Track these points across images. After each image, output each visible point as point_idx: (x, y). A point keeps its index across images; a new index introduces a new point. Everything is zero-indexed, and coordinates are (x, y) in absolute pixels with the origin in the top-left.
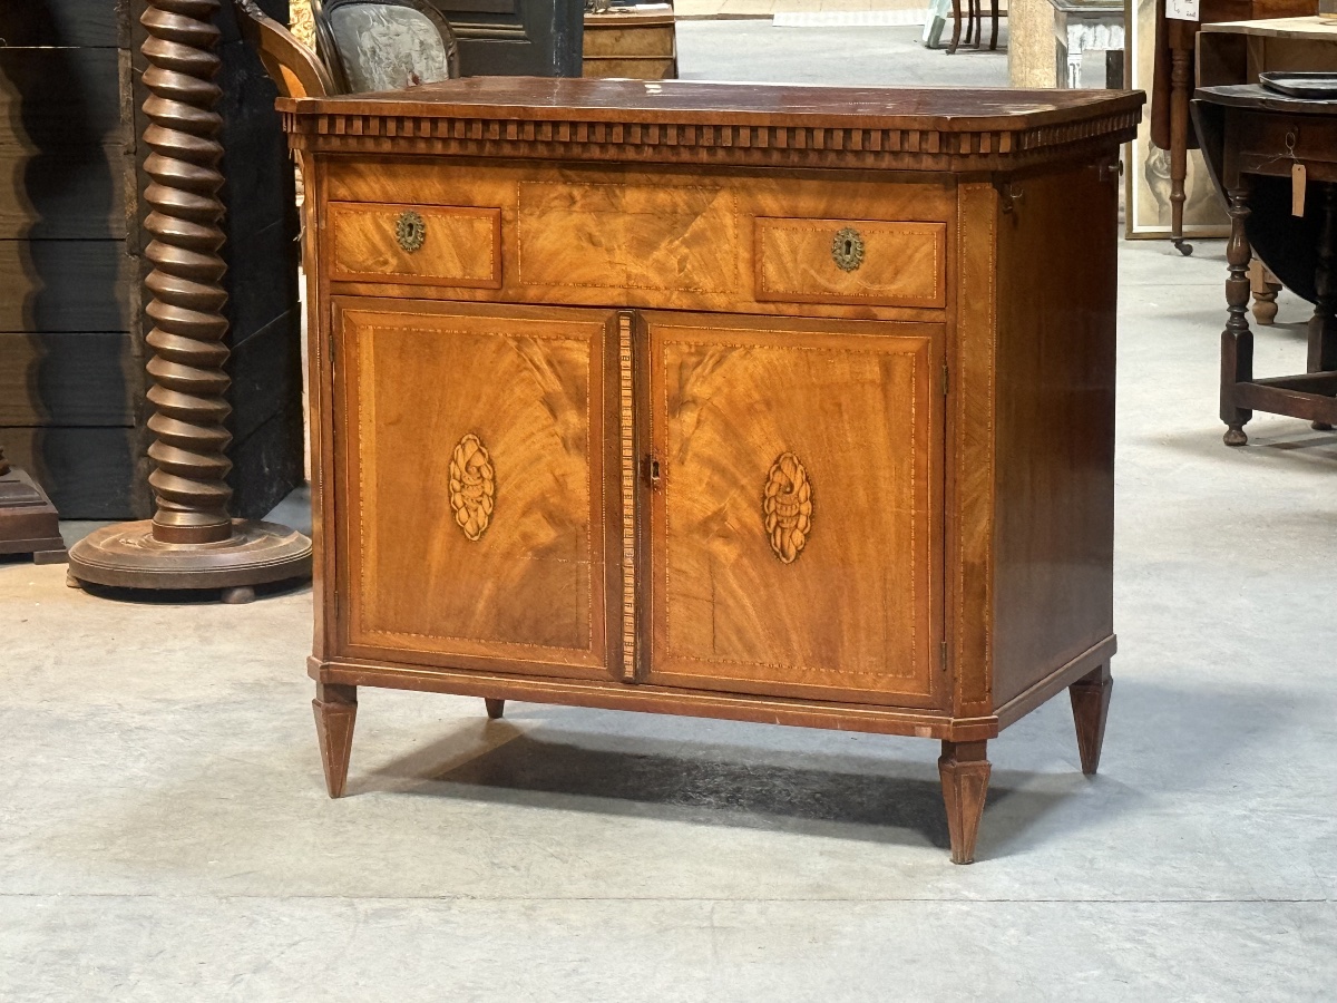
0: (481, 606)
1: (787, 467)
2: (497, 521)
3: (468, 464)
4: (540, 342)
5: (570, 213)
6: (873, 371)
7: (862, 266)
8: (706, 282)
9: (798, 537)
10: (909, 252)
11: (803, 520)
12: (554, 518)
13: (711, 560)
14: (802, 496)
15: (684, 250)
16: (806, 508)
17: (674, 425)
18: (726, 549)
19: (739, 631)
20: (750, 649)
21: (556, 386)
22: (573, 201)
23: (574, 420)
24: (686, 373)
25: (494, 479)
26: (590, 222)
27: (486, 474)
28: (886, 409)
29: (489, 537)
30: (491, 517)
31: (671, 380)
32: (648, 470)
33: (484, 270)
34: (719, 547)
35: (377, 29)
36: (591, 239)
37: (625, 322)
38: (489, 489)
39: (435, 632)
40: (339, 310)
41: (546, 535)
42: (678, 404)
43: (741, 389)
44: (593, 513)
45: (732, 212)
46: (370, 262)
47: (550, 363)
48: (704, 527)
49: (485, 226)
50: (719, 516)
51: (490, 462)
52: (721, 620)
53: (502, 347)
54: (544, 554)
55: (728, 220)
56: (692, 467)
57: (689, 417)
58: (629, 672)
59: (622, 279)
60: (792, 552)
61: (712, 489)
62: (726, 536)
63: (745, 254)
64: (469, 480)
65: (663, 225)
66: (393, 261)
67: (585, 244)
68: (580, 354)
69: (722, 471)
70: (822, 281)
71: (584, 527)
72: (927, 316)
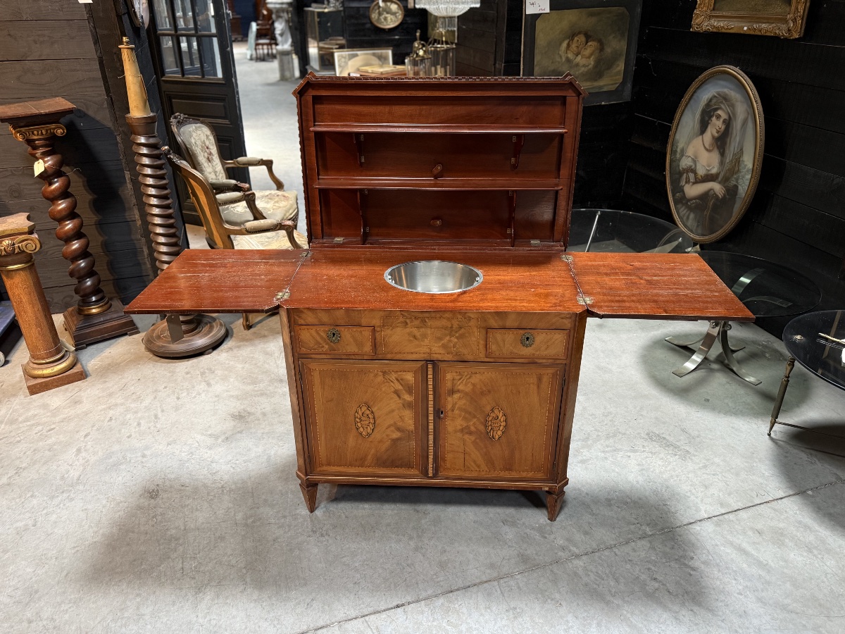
0: (369, 457)
1: (496, 411)
2: (375, 431)
3: (363, 414)
4: (393, 373)
5: (406, 328)
6: (533, 380)
7: (533, 346)
8: (465, 351)
9: (500, 433)
10: (553, 340)
11: (501, 428)
12: (398, 429)
13: (464, 441)
14: (502, 420)
15: (456, 340)
16: (503, 424)
17: (449, 399)
18: (470, 437)
19: (475, 462)
20: (479, 467)
21: (400, 387)
22: (407, 323)
23: (408, 398)
24: (455, 382)
25: (374, 418)
26: (415, 331)
27: (370, 416)
28: (538, 393)
29: (373, 436)
30: (373, 430)
31: (449, 385)
32: (439, 413)
33: (368, 348)
34: (466, 437)
35: (194, 135)
36: (415, 337)
37: (430, 366)
38: (372, 421)
39: (351, 465)
40: (303, 364)
41: (396, 435)
42: (452, 392)
43: (478, 387)
44: (416, 428)
45: (477, 327)
46: (316, 347)
47: (397, 380)
48: (462, 431)
49: (367, 333)
50: (468, 427)
51: (372, 412)
52: (467, 457)
53: (376, 376)
54: (395, 441)
55: (475, 329)
56: (456, 412)
57: (456, 396)
58: (431, 475)
59: (428, 351)
60: (497, 437)
61: (465, 418)
62: (470, 433)
63: (482, 342)
64: (363, 419)
65: (447, 332)
66: (327, 347)
67: (412, 339)
68: (410, 377)
69: (470, 413)
70: (515, 351)
71: (412, 432)
72: (558, 362)
